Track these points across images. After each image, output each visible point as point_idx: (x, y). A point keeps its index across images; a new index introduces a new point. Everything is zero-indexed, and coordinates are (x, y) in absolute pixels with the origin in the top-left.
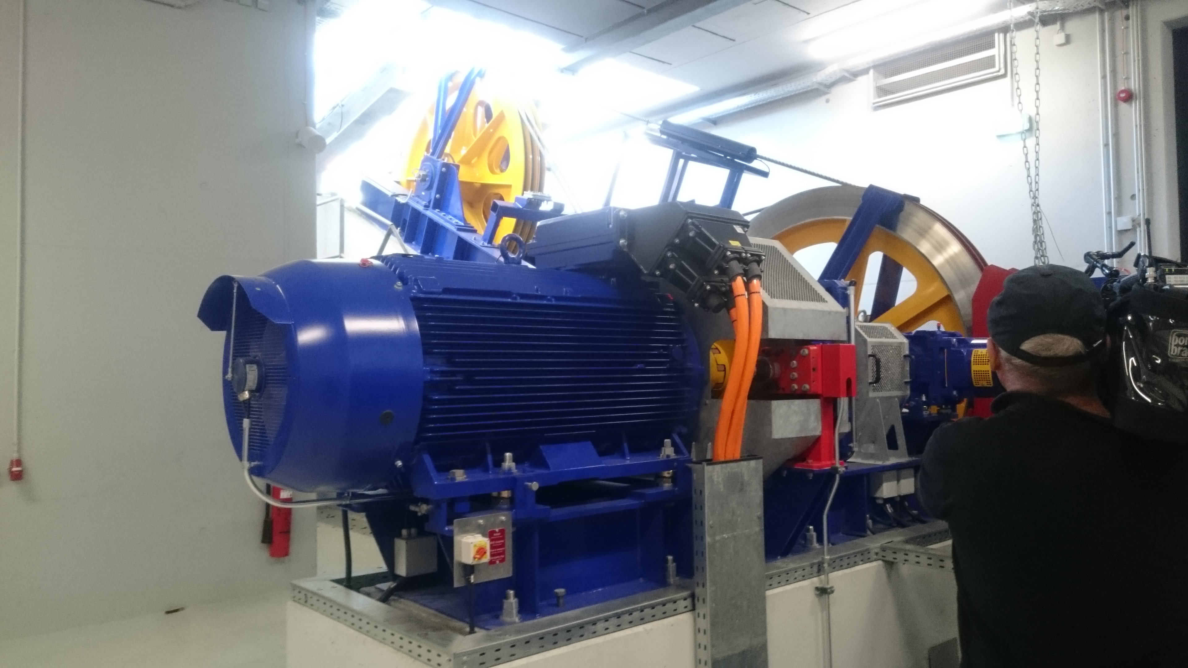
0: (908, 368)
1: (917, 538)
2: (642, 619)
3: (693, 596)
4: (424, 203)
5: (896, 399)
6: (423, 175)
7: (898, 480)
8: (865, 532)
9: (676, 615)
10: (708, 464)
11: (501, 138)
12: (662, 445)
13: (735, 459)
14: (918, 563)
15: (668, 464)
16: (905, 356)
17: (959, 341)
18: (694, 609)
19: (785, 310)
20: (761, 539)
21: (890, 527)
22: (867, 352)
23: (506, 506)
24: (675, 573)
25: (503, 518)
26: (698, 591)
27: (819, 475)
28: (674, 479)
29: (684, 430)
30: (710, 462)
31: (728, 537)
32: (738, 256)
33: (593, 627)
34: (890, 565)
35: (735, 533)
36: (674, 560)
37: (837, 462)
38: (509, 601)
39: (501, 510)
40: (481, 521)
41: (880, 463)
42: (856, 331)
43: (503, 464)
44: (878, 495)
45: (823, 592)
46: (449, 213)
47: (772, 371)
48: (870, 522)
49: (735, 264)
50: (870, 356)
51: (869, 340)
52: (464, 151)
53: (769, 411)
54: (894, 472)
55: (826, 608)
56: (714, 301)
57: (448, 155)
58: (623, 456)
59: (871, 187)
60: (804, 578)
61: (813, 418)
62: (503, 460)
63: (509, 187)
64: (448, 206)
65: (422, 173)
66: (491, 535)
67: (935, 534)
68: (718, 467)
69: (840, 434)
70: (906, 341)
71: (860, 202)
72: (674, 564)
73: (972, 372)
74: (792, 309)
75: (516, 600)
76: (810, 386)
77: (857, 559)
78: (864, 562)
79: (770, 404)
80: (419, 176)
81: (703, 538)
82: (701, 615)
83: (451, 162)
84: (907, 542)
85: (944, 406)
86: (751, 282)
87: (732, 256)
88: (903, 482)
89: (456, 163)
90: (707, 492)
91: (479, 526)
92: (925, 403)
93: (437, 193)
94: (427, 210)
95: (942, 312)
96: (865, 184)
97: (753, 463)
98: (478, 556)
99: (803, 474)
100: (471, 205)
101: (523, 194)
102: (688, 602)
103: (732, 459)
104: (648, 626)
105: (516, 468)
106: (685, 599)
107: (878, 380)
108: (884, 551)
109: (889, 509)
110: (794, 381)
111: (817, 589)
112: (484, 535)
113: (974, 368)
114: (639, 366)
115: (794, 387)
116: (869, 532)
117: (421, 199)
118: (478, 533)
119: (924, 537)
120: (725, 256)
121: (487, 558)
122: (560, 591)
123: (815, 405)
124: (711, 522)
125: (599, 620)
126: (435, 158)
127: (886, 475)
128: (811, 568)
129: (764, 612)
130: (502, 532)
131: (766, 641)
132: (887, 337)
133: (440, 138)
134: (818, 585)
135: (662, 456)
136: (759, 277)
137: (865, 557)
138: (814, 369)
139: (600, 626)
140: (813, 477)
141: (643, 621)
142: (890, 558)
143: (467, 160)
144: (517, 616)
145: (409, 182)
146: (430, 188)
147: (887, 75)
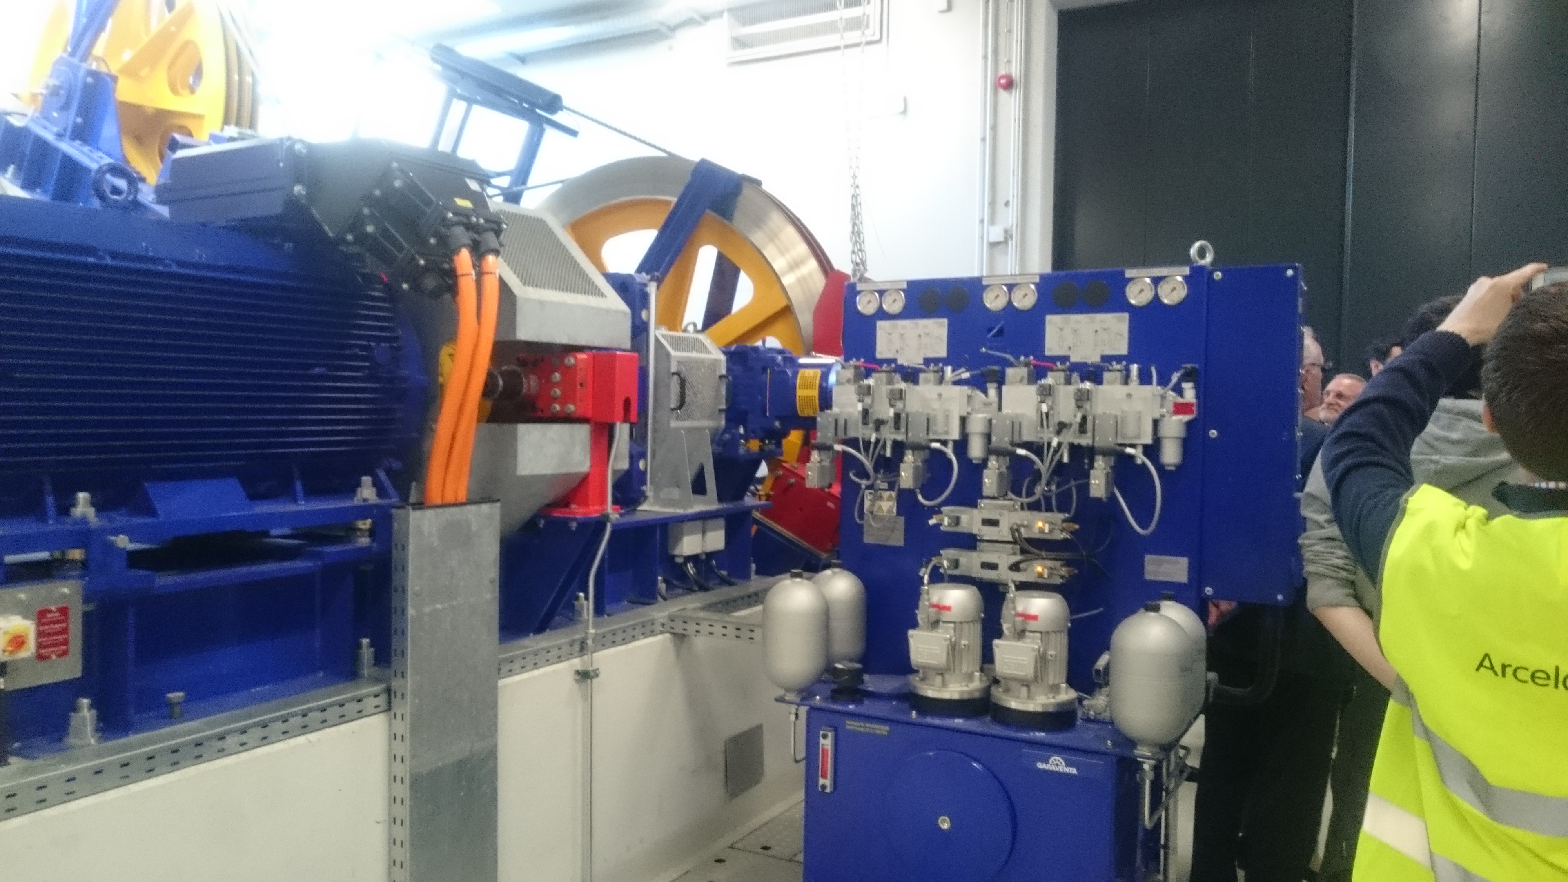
0: (723, 392)
1: (716, 603)
2: (305, 727)
3: (389, 691)
4: (55, 129)
5: (707, 431)
6: (55, 86)
7: (704, 532)
8: (655, 598)
9: (362, 717)
10: (414, 509)
11: (188, 44)
12: (358, 484)
13: (457, 502)
14: (711, 633)
15: (365, 511)
16: (721, 377)
17: (785, 359)
18: (389, 709)
19: (542, 303)
20: (494, 610)
21: (690, 591)
22: (669, 368)
23: (75, 573)
24: (373, 662)
25: (66, 590)
26: (395, 684)
27: (583, 525)
28: (372, 533)
29: (397, 465)
30: (420, 505)
31: (444, 609)
32: (465, 220)
33: (221, 742)
34: (680, 638)
35: (455, 603)
36: (372, 645)
37: (610, 508)
38: (81, 714)
39: (65, 578)
40: (23, 596)
41: (680, 511)
42: (657, 340)
43: (73, 509)
44: (677, 552)
45: (585, 676)
46: (99, 149)
47: (525, 386)
48: (662, 586)
49: (459, 232)
50: (674, 374)
51: (673, 353)
52: (127, 55)
53: (514, 437)
54: (699, 524)
55: (589, 698)
56: (430, 282)
57: (98, 59)
58: (295, 500)
59: (703, 162)
60: (560, 659)
61: (578, 449)
62: (73, 504)
63: (199, 117)
64: (97, 141)
65: (54, 82)
66: (41, 617)
67: (742, 598)
68: (429, 513)
69: (615, 472)
70: (723, 358)
71: (688, 178)
72: (372, 649)
73: (797, 398)
74: (552, 303)
75: (94, 712)
76: (575, 405)
77: (636, 633)
78: (645, 635)
79: (516, 430)
80: (47, 87)
81: (404, 611)
82: (399, 716)
83: (103, 69)
84: (703, 609)
85: (767, 441)
86: (484, 258)
87: (456, 219)
88: (710, 535)
89: (114, 72)
90: (411, 548)
91: (20, 603)
92: (742, 437)
93: (78, 115)
94: (61, 140)
95: (780, 326)
96: (696, 158)
97: (485, 508)
98: (10, 649)
99: (565, 522)
100: (139, 140)
101: (222, 130)
102: (382, 701)
103: (453, 501)
104: (312, 737)
105: (96, 516)
106: (376, 696)
107: (682, 403)
108: (672, 621)
109: (691, 569)
110: (555, 399)
111: (577, 673)
112: (26, 617)
113: (800, 393)
114: (317, 370)
115: (555, 408)
116: (660, 599)
117: (51, 123)
118: (17, 614)
119: (727, 602)
120: (444, 219)
121: (30, 650)
122: (176, 696)
123: (582, 432)
124: (417, 588)
125: (229, 732)
126: (75, 60)
127: (687, 526)
128: (571, 646)
129: (494, 706)
130: (64, 611)
131: (495, 746)
132: (699, 351)
133: (86, 29)
134: (579, 668)
135: (357, 501)
136: (497, 253)
137: (648, 630)
138: (581, 385)
139: (231, 741)
140: (577, 528)
141: (305, 729)
142: (678, 630)
143: (131, 70)
144: (93, 736)
145: (34, 96)
146: (65, 108)
147: (746, 22)
